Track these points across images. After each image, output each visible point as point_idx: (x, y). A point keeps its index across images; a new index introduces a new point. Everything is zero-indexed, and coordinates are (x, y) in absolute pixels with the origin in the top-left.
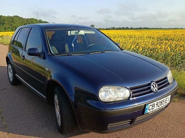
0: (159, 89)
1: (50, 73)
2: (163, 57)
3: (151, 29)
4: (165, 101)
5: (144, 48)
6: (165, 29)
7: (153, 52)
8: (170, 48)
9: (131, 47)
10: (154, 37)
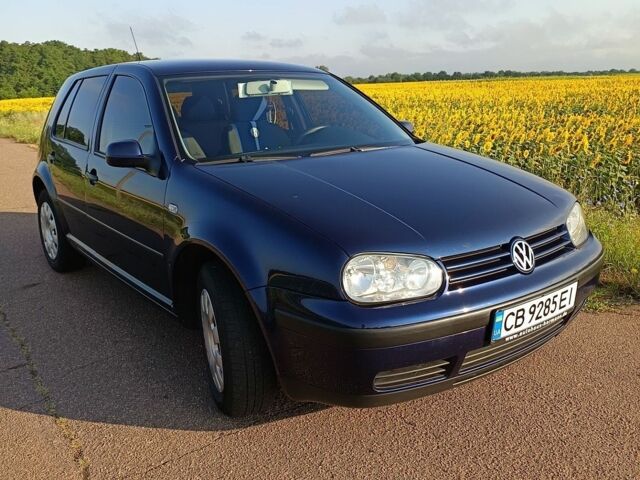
0: (538, 263)
1: (180, 223)
2: (563, 170)
3: (524, 75)
4: (557, 300)
5: (499, 142)
6: (576, 74)
7: (531, 155)
8: (589, 138)
9: (455, 138)
10: (535, 103)
